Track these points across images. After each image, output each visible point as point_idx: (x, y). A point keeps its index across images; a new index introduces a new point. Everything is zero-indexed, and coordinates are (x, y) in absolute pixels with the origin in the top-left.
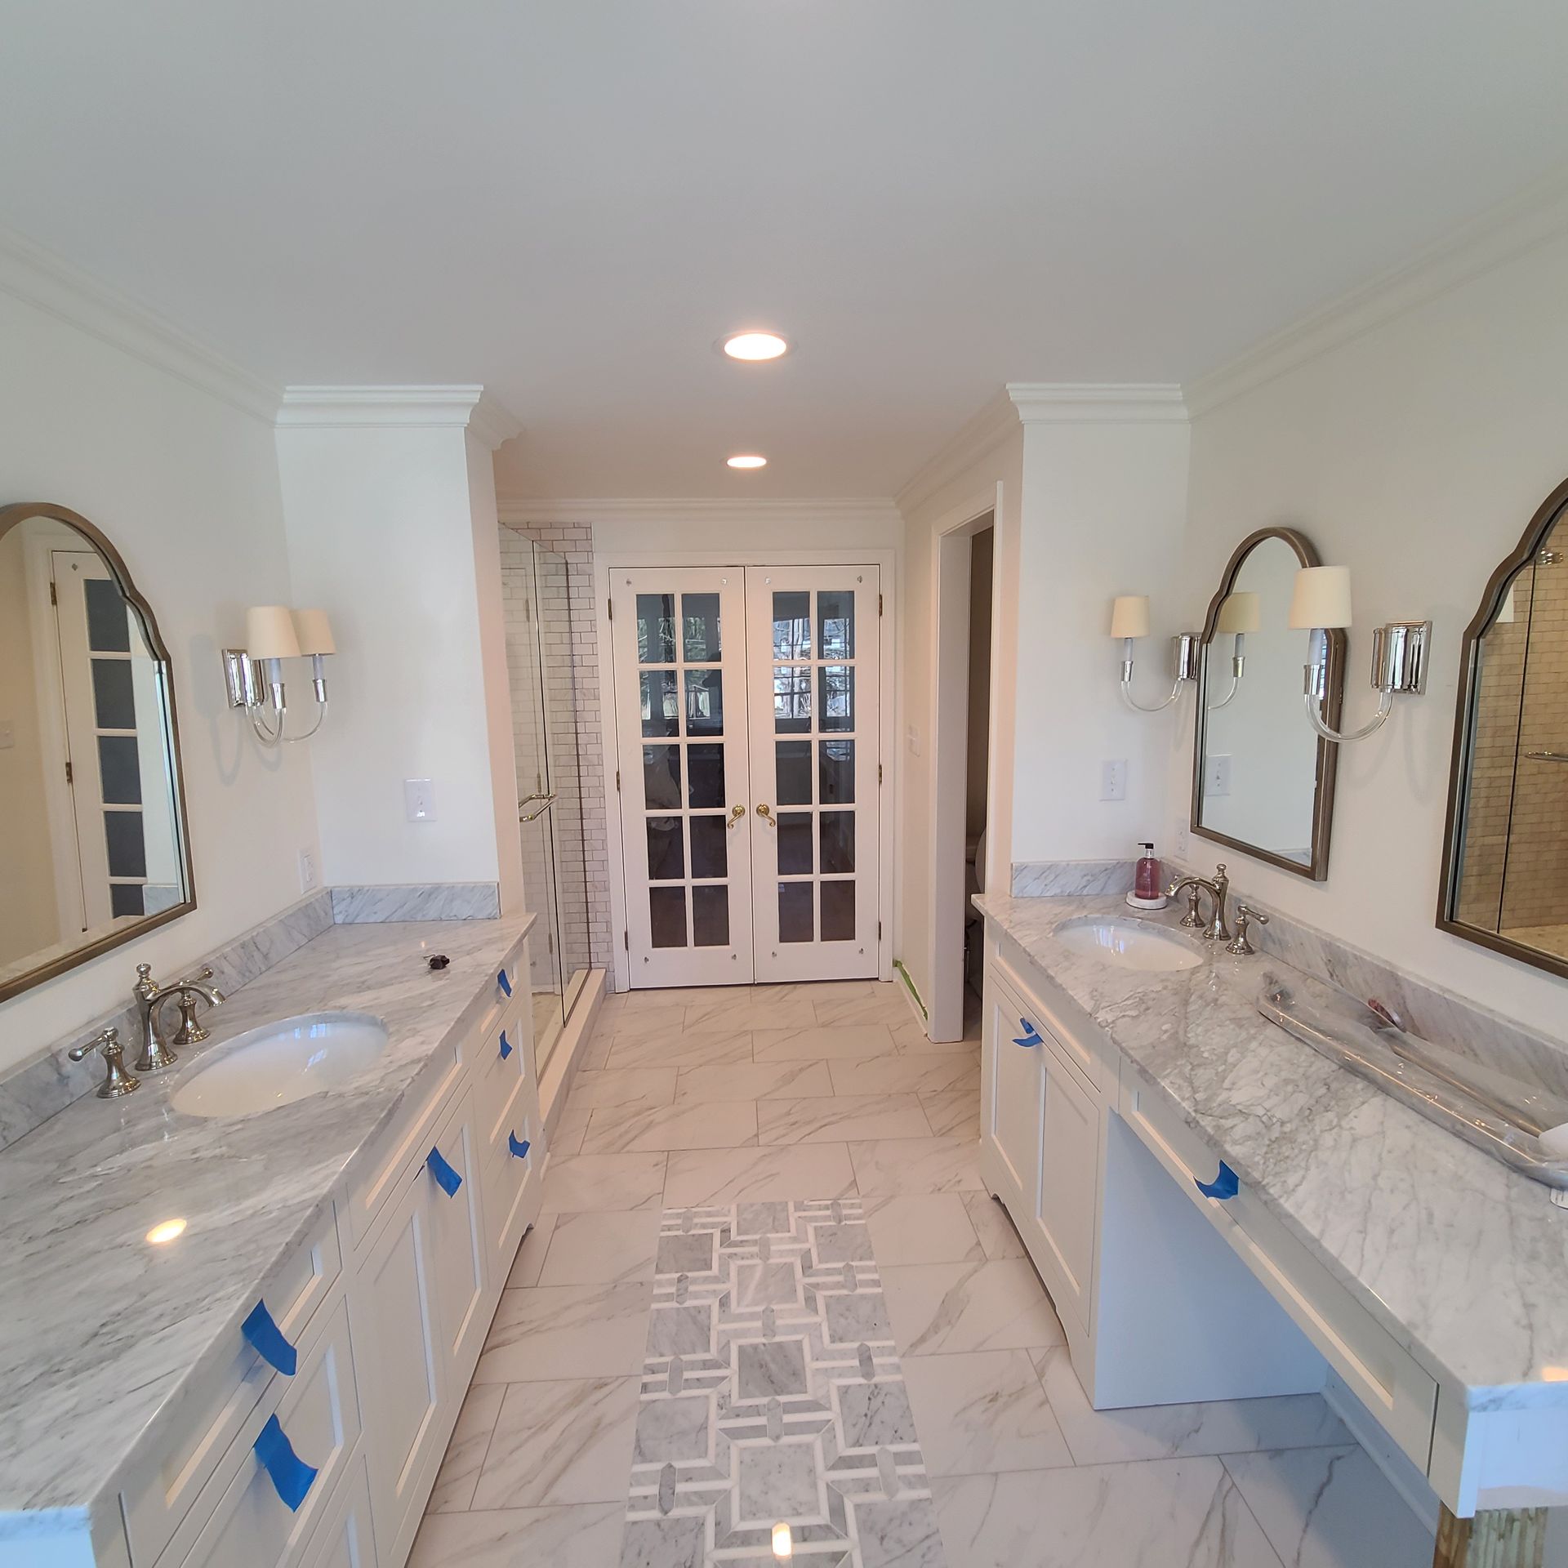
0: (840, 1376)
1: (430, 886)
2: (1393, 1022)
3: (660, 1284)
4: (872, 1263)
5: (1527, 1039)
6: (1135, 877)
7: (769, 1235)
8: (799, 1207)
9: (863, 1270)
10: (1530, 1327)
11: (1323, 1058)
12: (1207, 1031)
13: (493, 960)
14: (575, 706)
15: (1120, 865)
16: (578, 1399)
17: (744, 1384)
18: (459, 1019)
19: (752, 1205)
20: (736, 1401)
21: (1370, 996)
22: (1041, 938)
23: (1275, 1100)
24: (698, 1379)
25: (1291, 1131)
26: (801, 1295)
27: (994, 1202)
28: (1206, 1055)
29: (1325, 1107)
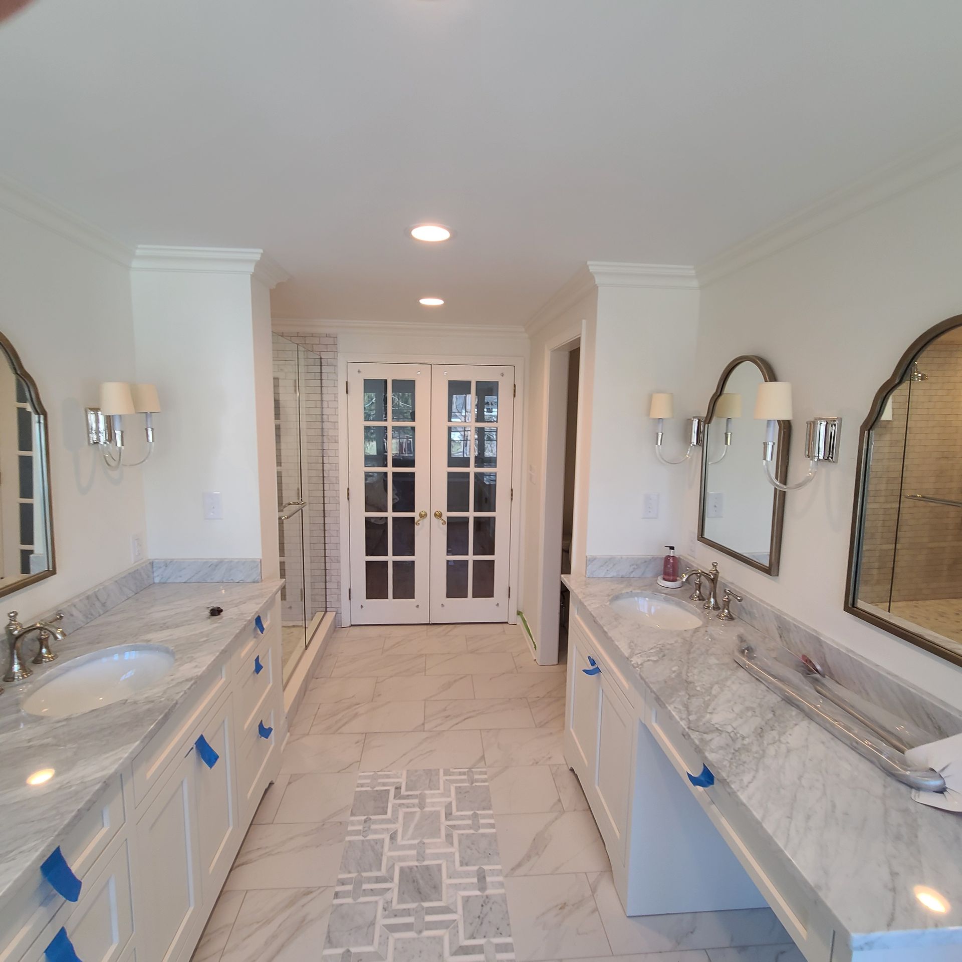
0: (465, 889)
1: (216, 560)
2: (817, 671)
3: (353, 823)
4: (491, 812)
6: (663, 568)
7: (426, 792)
8: (447, 773)
9: (484, 817)
10: (894, 890)
11: (772, 693)
12: (700, 672)
13: (253, 610)
14: (322, 446)
15: (654, 559)
16: (292, 903)
17: (401, 893)
18: (223, 649)
19: (416, 771)
20: (395, 906)
21: (803, 653)
23: (740, 720)
24: (372, 890)
26: (443, 832)
27: (571, 773)
28: (698, 688)
29: (771, 727)
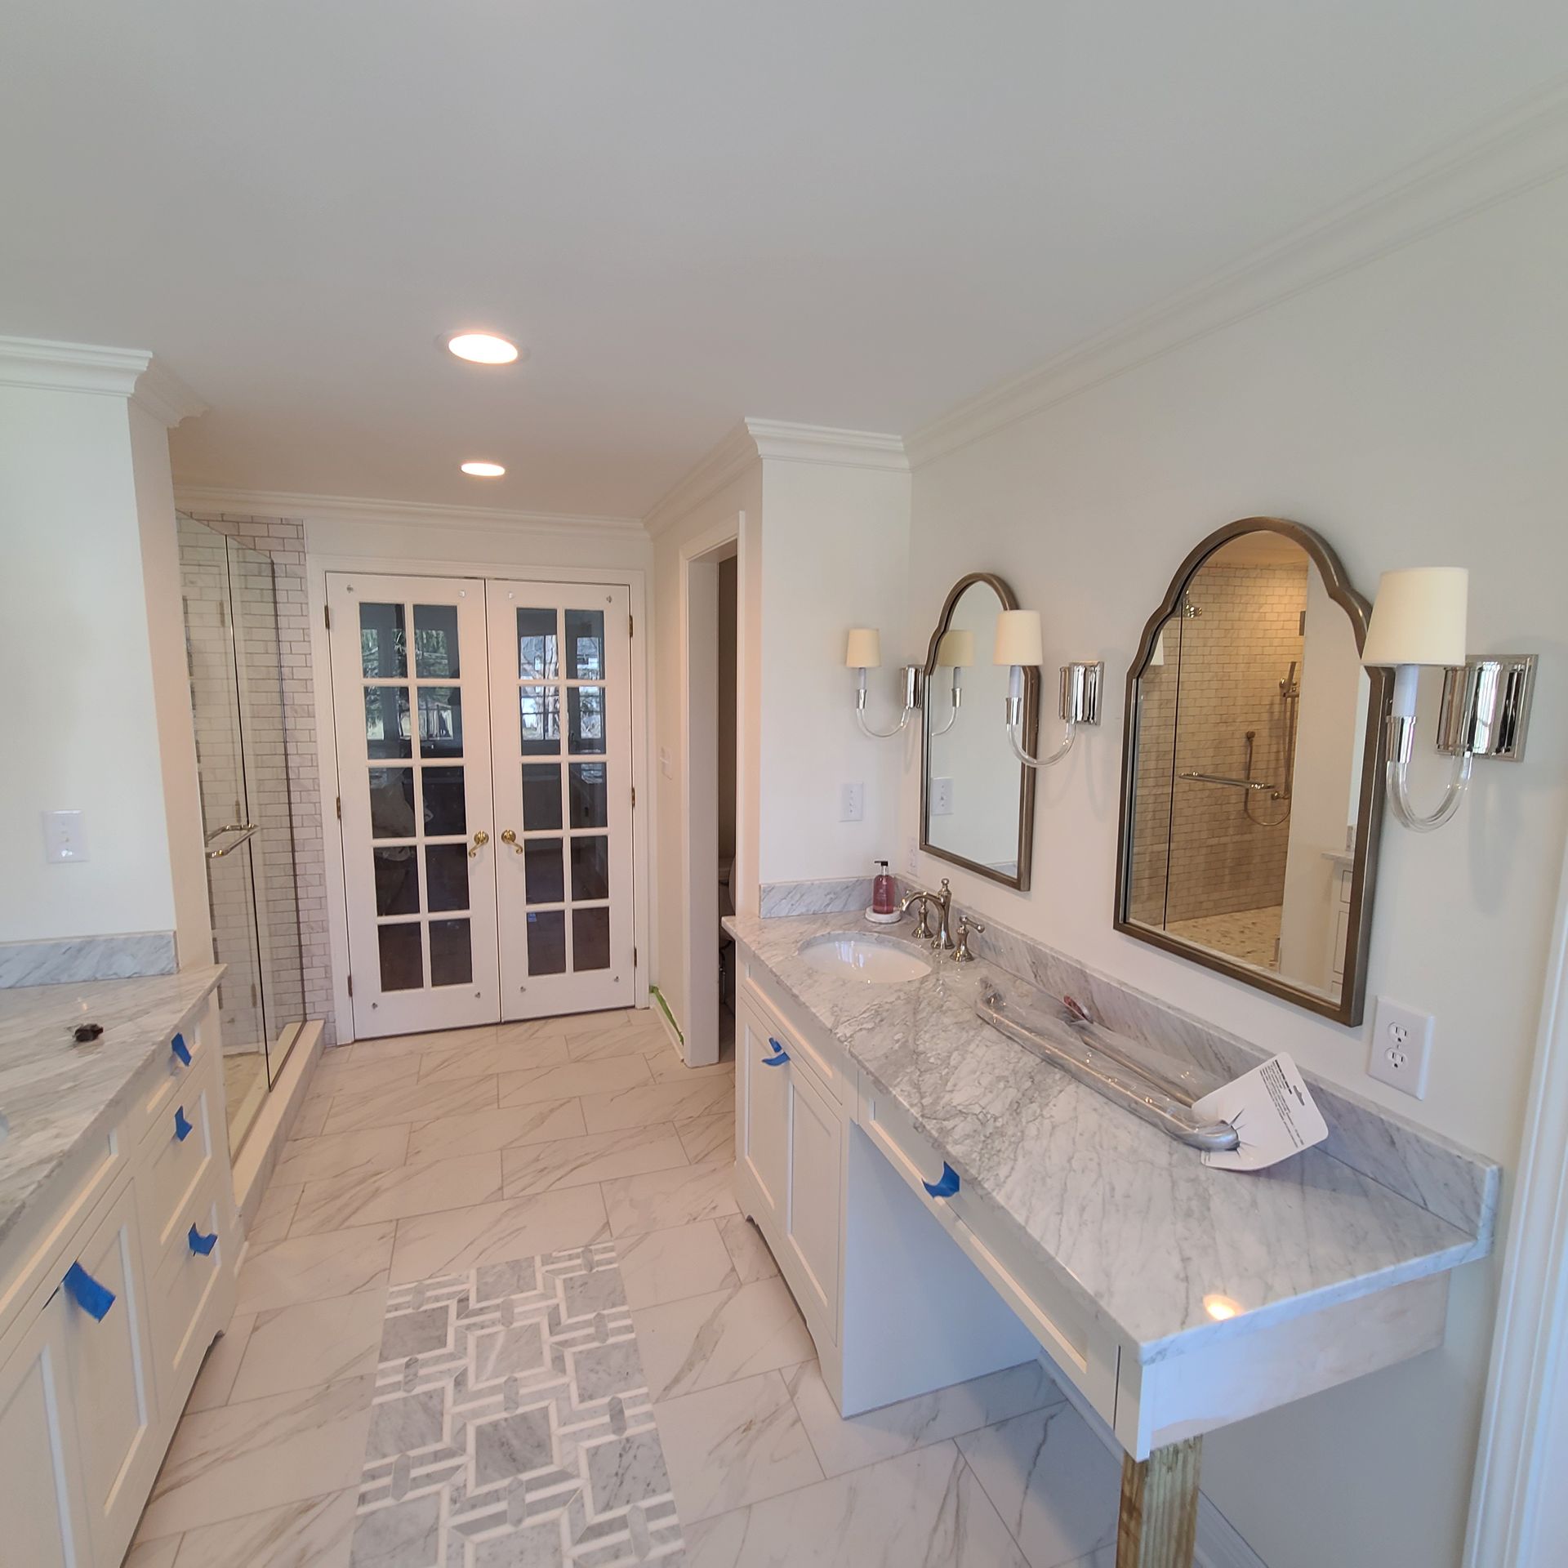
0: (590, 1437)
1: (79, 940)
2: (1083, 1015)
3: (384, 1374)
4: (625, 1308)
5: (1182, 1022)
6: (872, 894)
7: (513, 1297)
8: (547, 1260)
9: (615, 1317)
10: (1187, 1279)
11: (1030, 1053)
12: (933, 1037)
13: (163, 1024)
14: (283, 723)
15: (860, 882)
16: (277, 1532)
17: (482, 1469)
18: (112, 1100)
19: (494, 1267)
20: (473, 1491)
21: (1065, 994)
22: (786, 958)
23: (990, 1096)
24: (427, 1475)
25: (1003, 1125)
26: (547, 1356)
27: (749, 1225)
28: (932, 1060)
29: (1030, 1099)
